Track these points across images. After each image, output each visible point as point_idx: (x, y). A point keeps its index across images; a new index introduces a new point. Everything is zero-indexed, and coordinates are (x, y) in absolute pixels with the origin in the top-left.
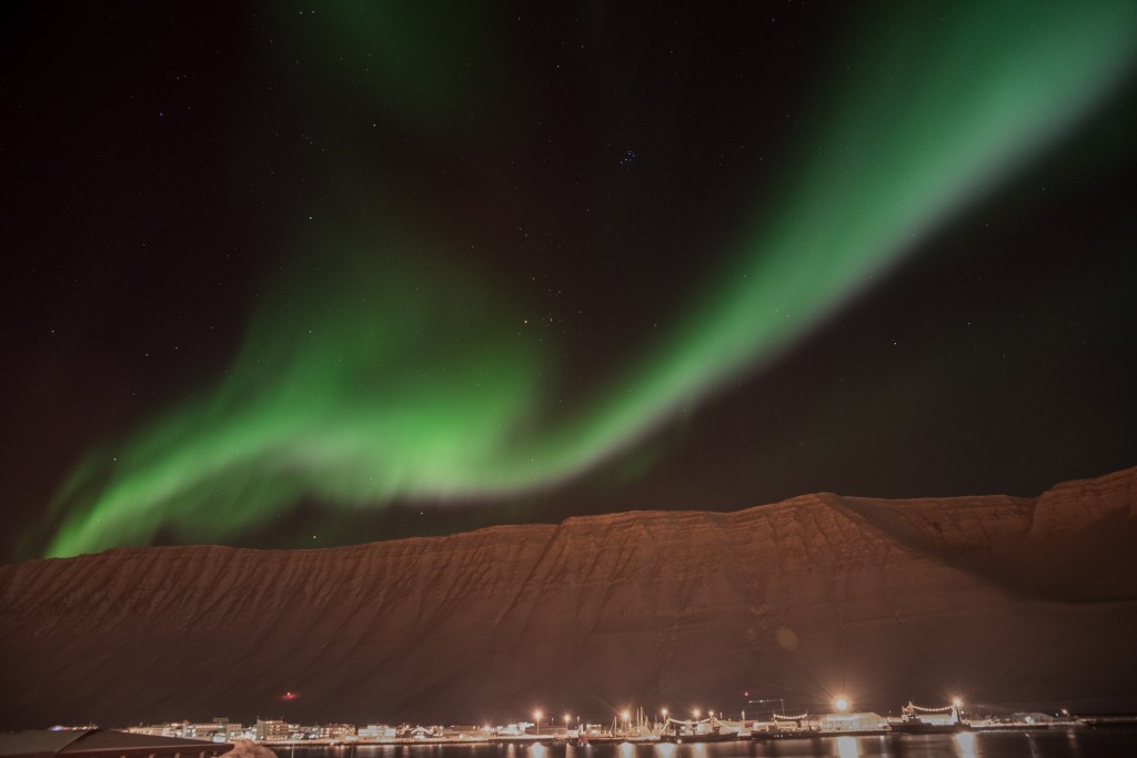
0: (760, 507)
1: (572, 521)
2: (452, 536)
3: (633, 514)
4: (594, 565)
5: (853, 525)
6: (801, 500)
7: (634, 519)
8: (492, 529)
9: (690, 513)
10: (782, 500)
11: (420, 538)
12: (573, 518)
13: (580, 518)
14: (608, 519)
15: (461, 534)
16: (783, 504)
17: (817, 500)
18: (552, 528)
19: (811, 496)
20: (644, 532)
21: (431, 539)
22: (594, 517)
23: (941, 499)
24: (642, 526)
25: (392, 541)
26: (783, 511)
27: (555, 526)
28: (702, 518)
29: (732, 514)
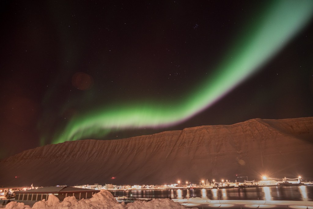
0: (239, 123)
1: (186, 129)
2: (153, 135)
3: (203, 126)
4: (193, 141)
5: (266, 127)
6: (251, 121)
7: (203, 128)
8: (164, 132)
9: (219, 126)
10: (245, 121)
11: (145, 136)
12: (186, 128)
13: (188, 128)
14: (196, 128)
15: (156, 134)
16: (245, 122)
17: (256, 121)
18: (180, 131)
19: (253, 120)
20: (206, 131)
21: (148, 136)
22: (192, 128)
23: (293, 119)
24: (205, 130)
25: (137, 137)
26: (245, 124)
27: (181, 131)
28: (222, 127)
29: (231, 125)
